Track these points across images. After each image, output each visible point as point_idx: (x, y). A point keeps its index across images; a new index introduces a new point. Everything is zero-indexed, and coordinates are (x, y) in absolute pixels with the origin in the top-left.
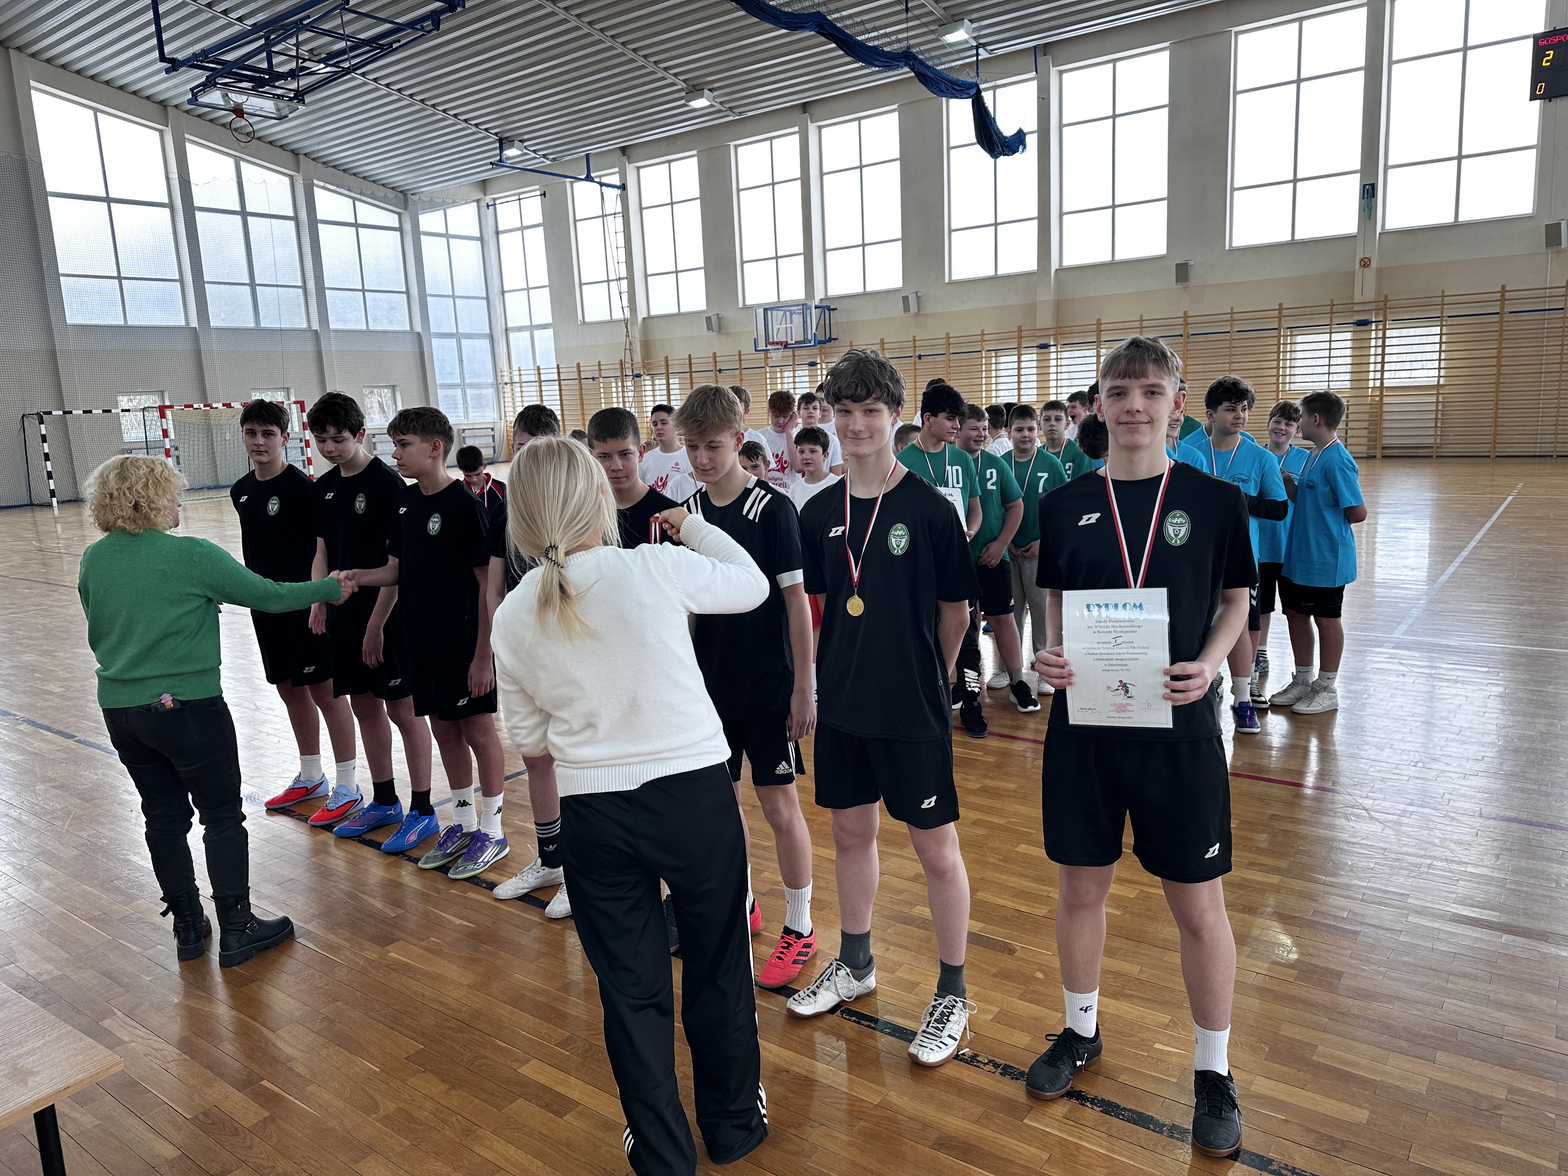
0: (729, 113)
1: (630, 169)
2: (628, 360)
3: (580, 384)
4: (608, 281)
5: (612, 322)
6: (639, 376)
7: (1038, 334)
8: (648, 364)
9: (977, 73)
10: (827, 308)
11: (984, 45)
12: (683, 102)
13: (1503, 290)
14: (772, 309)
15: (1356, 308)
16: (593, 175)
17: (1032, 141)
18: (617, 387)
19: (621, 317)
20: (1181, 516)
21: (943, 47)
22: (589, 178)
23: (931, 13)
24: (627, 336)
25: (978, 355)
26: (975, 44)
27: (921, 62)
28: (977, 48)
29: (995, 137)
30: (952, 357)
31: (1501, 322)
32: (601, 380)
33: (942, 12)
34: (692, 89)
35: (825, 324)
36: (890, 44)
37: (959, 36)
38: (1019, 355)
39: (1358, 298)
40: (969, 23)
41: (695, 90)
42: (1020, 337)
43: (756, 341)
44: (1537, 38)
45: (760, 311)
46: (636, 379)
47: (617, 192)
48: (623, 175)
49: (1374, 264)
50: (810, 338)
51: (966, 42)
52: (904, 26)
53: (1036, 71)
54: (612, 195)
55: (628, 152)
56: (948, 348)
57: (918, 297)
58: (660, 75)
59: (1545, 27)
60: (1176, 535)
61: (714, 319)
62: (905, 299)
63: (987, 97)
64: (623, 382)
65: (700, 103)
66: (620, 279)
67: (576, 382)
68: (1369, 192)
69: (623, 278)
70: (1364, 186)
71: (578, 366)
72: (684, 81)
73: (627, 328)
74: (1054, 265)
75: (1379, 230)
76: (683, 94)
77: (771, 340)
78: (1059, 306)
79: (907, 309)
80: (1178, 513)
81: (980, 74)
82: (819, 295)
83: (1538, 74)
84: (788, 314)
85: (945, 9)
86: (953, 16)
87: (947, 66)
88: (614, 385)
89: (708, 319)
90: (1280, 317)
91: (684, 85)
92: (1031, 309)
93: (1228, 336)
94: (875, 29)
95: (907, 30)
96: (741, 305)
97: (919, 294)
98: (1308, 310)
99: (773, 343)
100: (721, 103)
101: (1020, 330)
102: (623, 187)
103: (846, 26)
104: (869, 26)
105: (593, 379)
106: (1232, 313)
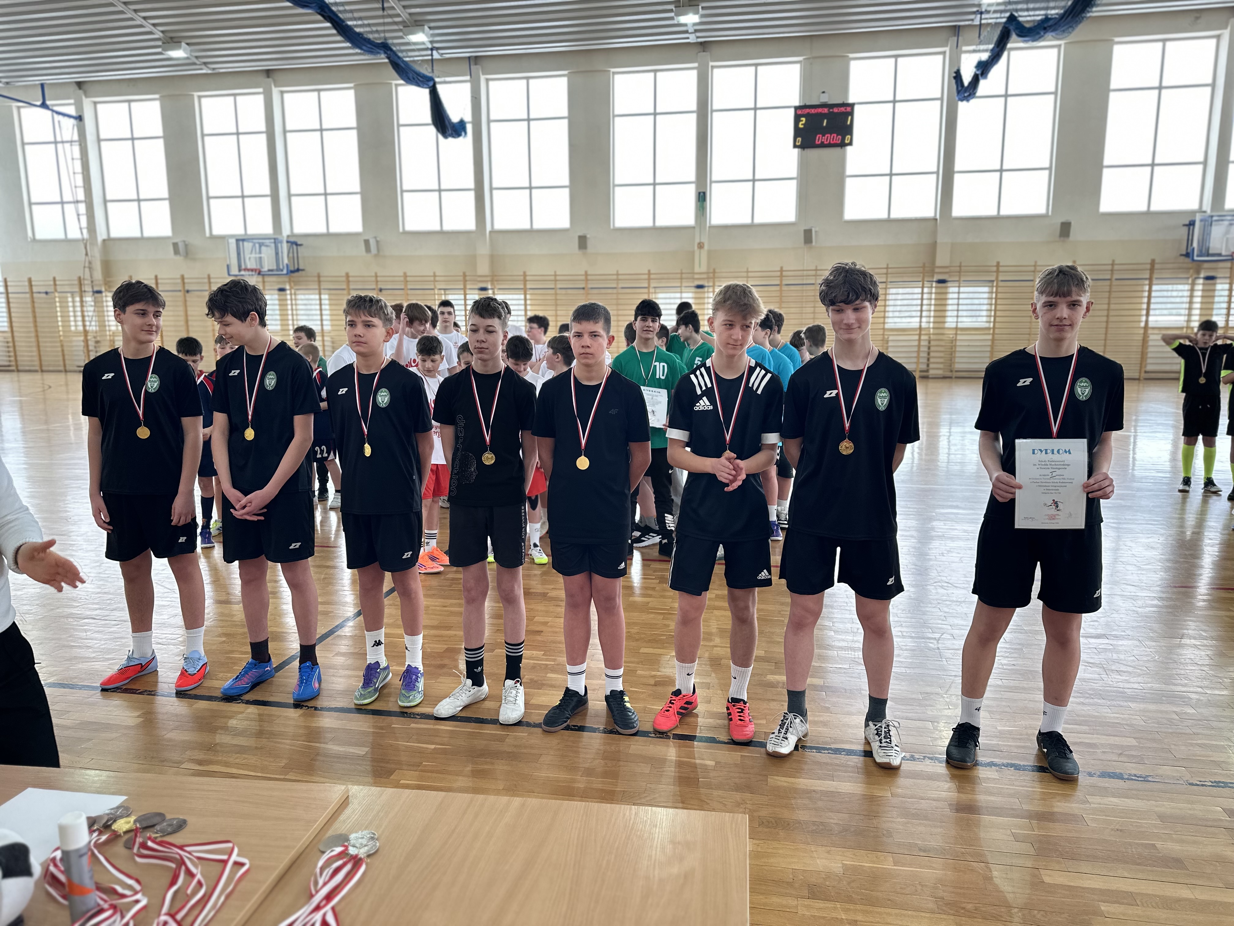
0: (203, 67)
1: (87, 103)
2: (87, 275)
3: (32, 297)
4: (62, 203)
5: (67, 241)
6: (100, 292)
7: (479, 279)
8: (109, 282)
9: (433, 70)
10: (294, 243)
11: (437, 49)
12: (159, 50)
13: (782, 270)
14: (243, 240)
15: (696, 276)
16: (48, 103)
17: (469, 128)
18: (73, 302)
19: (78, 235)
20: (1086, 382)
21: (408, 44)
22: (44, 105)
23: (398, 15)
24: (87, 254)
25: (432, 292)
26: (430, 46)
27: (394, 53)
28: (432, 49)
29: (447, 122)
30: (409, 292)
31: (781, 291)
32: (57, 294)
33: (408, 16)
34: (170, 40)
35: (295, 258)
36: (372, 32)
37: (420, 37)
38: (465, 295)
39: (697, 270)
40: (428, 29)
41: (172, 41)
42: (465, 281)
43: (228, 267)
44: (796, 108)
45: (233, 242)
46: (96, 295)
47: (72, 121)
48: (79, 106)
49: (706, 247)
50: (281, 267)
51: (423, 43)
52: (381, 21)
53: (471, 75)
54: (69, 124)
55: (85, 87)
56: (406, 285)
57: (377, 242)
58: (138, 23)
59: (800, 102)
60: (1083, 394)
61: (181, 247)
62: (367, 242)
63: (440, 88)
64: (81, 297)
65: (178, 54)
66: (78, 202)
67: (28, 296)
68: (702, 198)
69: (81, 202)
70: (699, 193)
71: (30, 280)
72: (162, 32)
73: (86, 248)
74: (488, 228)
75: (708, 225)
76: (160, 43)
77: (243, 267)
78: (493, 259)
79: (368, 249)
80: (1084, 379)
81: (435, 71)
82: (286, 231)
83: (798, 132)
84: (257, 246)
85: (410, 14)
86: (416, 21)
87: (412, 59)
88: (70, 299)
89: (175, 245)
90: (649, 279)
91: (161, 35)
92: (472, 260)
93: (615, 291)
94: (360, 19)
95: (384, 24)
96: (208, 234)
97: (378, 239)
98: (666, 276)
99: (246, 269)
100: (197, 57)
101: (465, 275)
102: (80, 118)
103: (340, 12)
104: (356, 15)
105: (47, 293)
106: (618, 274)
